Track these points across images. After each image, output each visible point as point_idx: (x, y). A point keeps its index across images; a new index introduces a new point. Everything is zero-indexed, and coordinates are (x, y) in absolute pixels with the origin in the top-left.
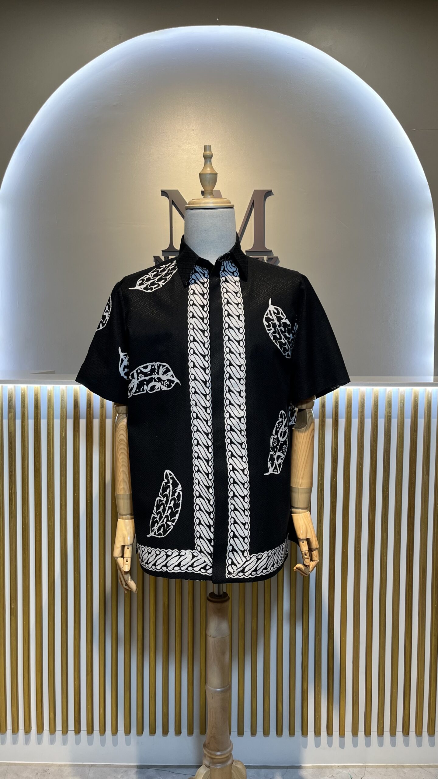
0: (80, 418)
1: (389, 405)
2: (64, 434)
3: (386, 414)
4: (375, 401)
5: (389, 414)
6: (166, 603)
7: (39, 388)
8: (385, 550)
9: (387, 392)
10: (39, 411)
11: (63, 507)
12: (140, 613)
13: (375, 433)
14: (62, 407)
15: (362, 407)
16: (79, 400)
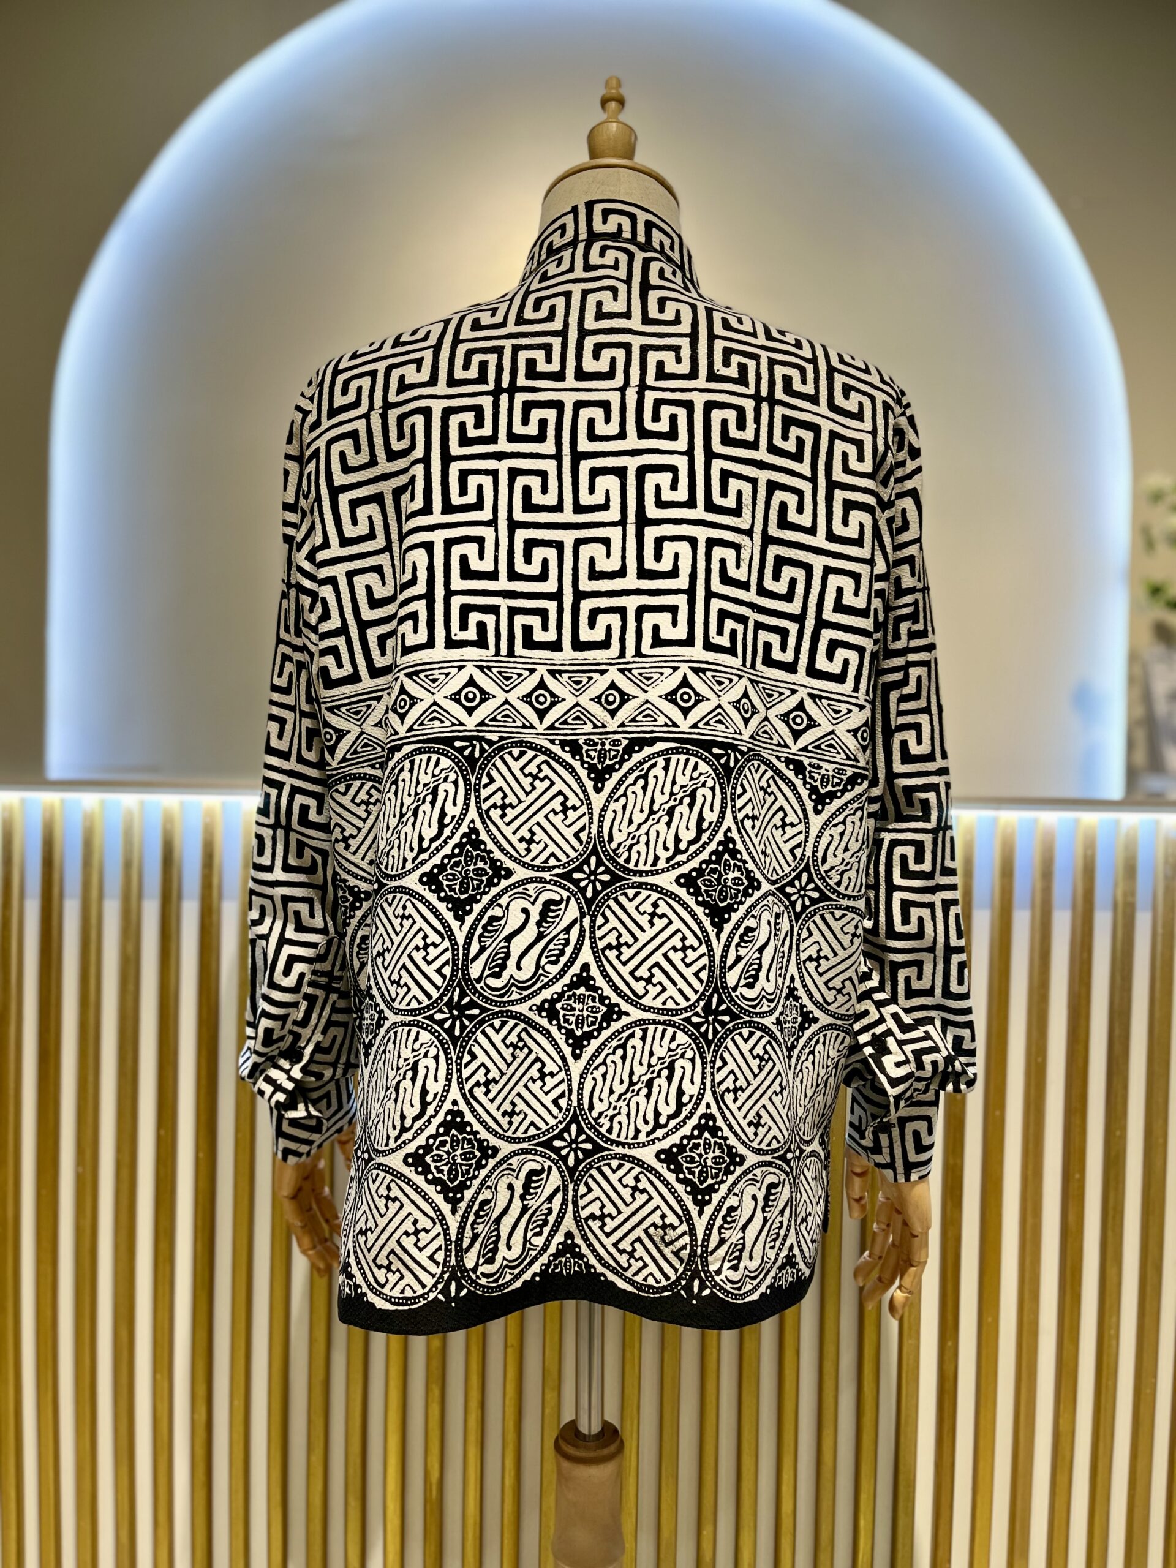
0: (180, 898)
1: (1130, 870)
2: (130, 948)
3: (1120, 898)
4: (1085, 857)
5: (1130, 899)
6: (435, 1475)
7: (57, 804)
8: (1114, 1319)
9: (1123, 831)
10: (56, 877)
11: (125, 1172)
12: (354, 1504)
13: (1085, 955)
14: (128, 865)
15: (1047, 874)
16: (177, 843)
